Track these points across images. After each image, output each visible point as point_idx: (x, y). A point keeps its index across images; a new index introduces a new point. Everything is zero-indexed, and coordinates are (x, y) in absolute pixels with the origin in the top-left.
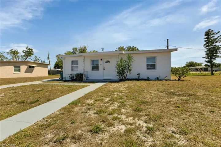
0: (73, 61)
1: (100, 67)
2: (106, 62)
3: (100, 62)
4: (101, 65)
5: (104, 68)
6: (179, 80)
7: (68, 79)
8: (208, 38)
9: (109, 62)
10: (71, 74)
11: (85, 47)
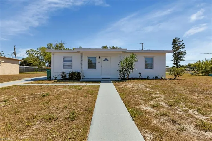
0: (64, 58)
1: (98, 65)
2: (104, 60)
3: (98, 60)
4: (99, 63)
5: (102, 66)
6: (175, 79)
7: (59, 77)
8: (175, 45)
9: (108, 60)
10: (63, 73)
11: (62, 44)
